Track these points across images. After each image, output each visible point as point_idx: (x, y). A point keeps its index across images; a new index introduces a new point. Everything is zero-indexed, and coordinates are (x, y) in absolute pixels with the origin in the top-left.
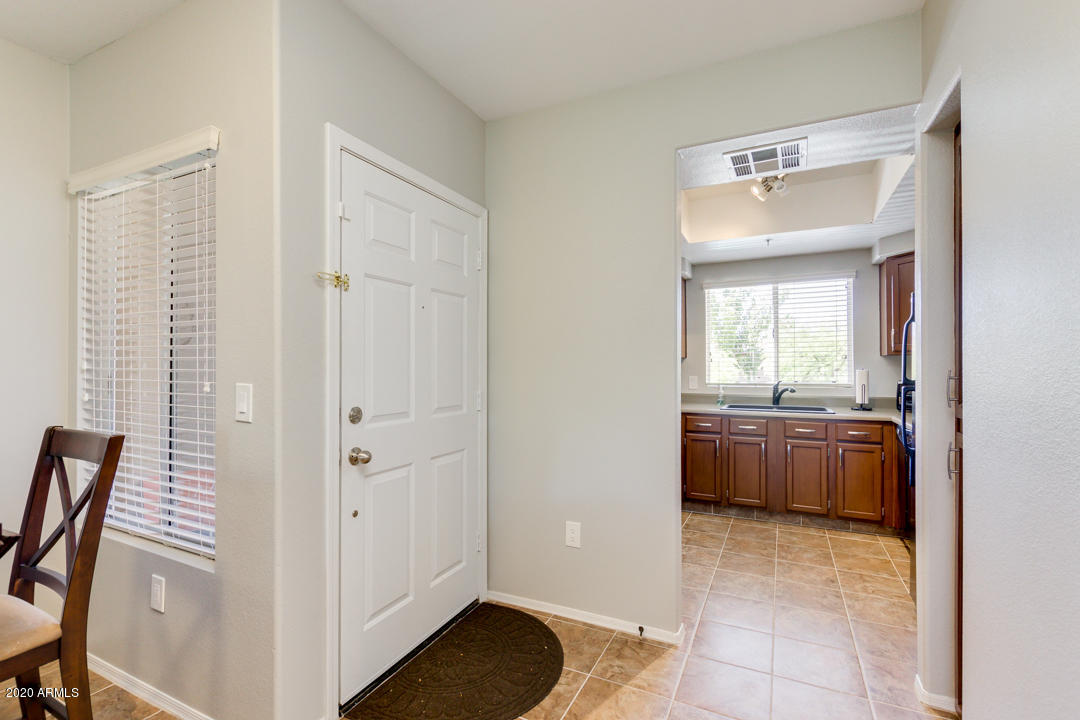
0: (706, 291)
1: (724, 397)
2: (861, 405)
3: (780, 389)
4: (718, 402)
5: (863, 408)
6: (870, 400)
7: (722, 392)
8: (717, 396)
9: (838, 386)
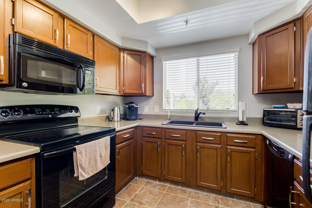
0: (164, 62)
1: (171, 116)
2: (242, 122)
3: (199, 112)
4: (168, 119)
5: (242, 123)
6: (247, 118)
7: (169, 114)
8: (167, 116)
9: (229, 111)
